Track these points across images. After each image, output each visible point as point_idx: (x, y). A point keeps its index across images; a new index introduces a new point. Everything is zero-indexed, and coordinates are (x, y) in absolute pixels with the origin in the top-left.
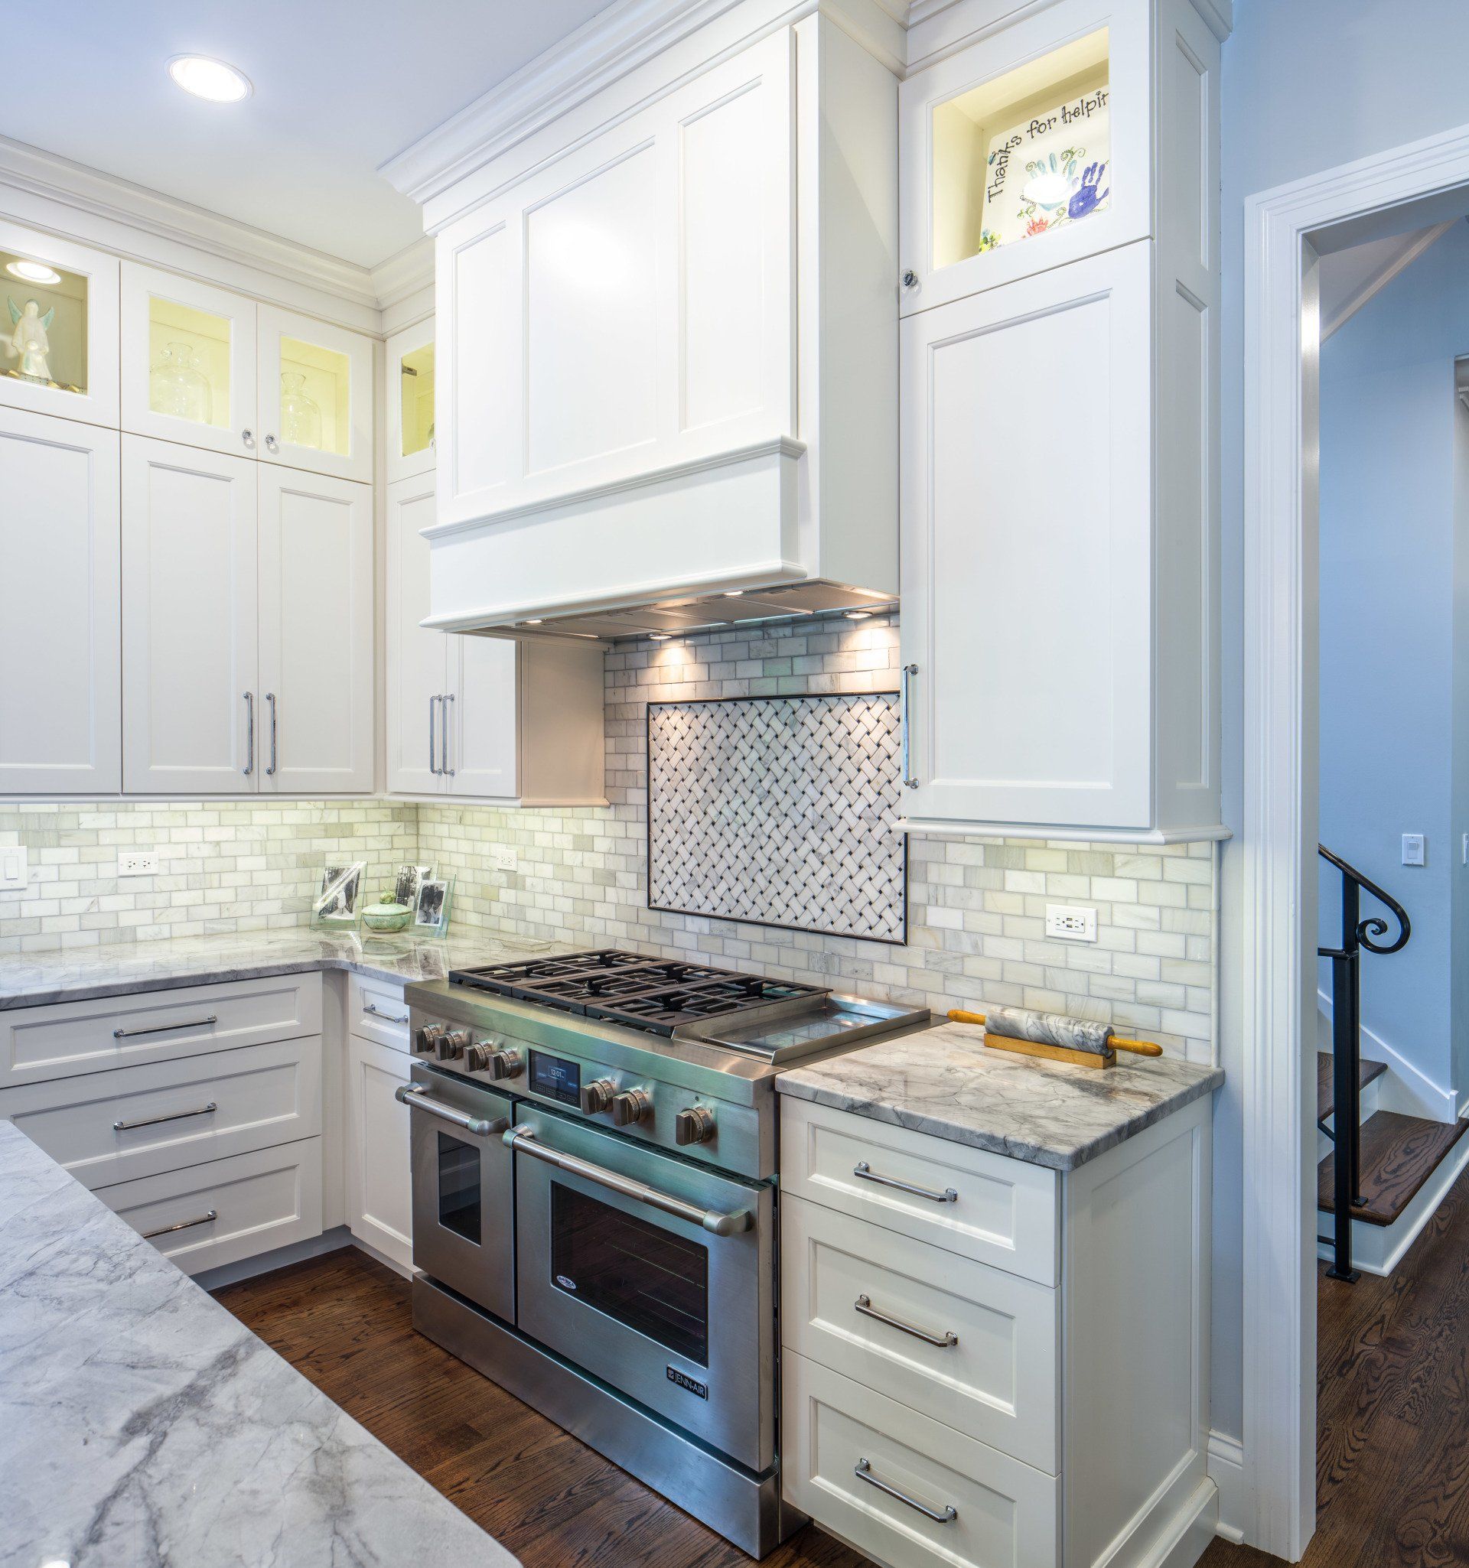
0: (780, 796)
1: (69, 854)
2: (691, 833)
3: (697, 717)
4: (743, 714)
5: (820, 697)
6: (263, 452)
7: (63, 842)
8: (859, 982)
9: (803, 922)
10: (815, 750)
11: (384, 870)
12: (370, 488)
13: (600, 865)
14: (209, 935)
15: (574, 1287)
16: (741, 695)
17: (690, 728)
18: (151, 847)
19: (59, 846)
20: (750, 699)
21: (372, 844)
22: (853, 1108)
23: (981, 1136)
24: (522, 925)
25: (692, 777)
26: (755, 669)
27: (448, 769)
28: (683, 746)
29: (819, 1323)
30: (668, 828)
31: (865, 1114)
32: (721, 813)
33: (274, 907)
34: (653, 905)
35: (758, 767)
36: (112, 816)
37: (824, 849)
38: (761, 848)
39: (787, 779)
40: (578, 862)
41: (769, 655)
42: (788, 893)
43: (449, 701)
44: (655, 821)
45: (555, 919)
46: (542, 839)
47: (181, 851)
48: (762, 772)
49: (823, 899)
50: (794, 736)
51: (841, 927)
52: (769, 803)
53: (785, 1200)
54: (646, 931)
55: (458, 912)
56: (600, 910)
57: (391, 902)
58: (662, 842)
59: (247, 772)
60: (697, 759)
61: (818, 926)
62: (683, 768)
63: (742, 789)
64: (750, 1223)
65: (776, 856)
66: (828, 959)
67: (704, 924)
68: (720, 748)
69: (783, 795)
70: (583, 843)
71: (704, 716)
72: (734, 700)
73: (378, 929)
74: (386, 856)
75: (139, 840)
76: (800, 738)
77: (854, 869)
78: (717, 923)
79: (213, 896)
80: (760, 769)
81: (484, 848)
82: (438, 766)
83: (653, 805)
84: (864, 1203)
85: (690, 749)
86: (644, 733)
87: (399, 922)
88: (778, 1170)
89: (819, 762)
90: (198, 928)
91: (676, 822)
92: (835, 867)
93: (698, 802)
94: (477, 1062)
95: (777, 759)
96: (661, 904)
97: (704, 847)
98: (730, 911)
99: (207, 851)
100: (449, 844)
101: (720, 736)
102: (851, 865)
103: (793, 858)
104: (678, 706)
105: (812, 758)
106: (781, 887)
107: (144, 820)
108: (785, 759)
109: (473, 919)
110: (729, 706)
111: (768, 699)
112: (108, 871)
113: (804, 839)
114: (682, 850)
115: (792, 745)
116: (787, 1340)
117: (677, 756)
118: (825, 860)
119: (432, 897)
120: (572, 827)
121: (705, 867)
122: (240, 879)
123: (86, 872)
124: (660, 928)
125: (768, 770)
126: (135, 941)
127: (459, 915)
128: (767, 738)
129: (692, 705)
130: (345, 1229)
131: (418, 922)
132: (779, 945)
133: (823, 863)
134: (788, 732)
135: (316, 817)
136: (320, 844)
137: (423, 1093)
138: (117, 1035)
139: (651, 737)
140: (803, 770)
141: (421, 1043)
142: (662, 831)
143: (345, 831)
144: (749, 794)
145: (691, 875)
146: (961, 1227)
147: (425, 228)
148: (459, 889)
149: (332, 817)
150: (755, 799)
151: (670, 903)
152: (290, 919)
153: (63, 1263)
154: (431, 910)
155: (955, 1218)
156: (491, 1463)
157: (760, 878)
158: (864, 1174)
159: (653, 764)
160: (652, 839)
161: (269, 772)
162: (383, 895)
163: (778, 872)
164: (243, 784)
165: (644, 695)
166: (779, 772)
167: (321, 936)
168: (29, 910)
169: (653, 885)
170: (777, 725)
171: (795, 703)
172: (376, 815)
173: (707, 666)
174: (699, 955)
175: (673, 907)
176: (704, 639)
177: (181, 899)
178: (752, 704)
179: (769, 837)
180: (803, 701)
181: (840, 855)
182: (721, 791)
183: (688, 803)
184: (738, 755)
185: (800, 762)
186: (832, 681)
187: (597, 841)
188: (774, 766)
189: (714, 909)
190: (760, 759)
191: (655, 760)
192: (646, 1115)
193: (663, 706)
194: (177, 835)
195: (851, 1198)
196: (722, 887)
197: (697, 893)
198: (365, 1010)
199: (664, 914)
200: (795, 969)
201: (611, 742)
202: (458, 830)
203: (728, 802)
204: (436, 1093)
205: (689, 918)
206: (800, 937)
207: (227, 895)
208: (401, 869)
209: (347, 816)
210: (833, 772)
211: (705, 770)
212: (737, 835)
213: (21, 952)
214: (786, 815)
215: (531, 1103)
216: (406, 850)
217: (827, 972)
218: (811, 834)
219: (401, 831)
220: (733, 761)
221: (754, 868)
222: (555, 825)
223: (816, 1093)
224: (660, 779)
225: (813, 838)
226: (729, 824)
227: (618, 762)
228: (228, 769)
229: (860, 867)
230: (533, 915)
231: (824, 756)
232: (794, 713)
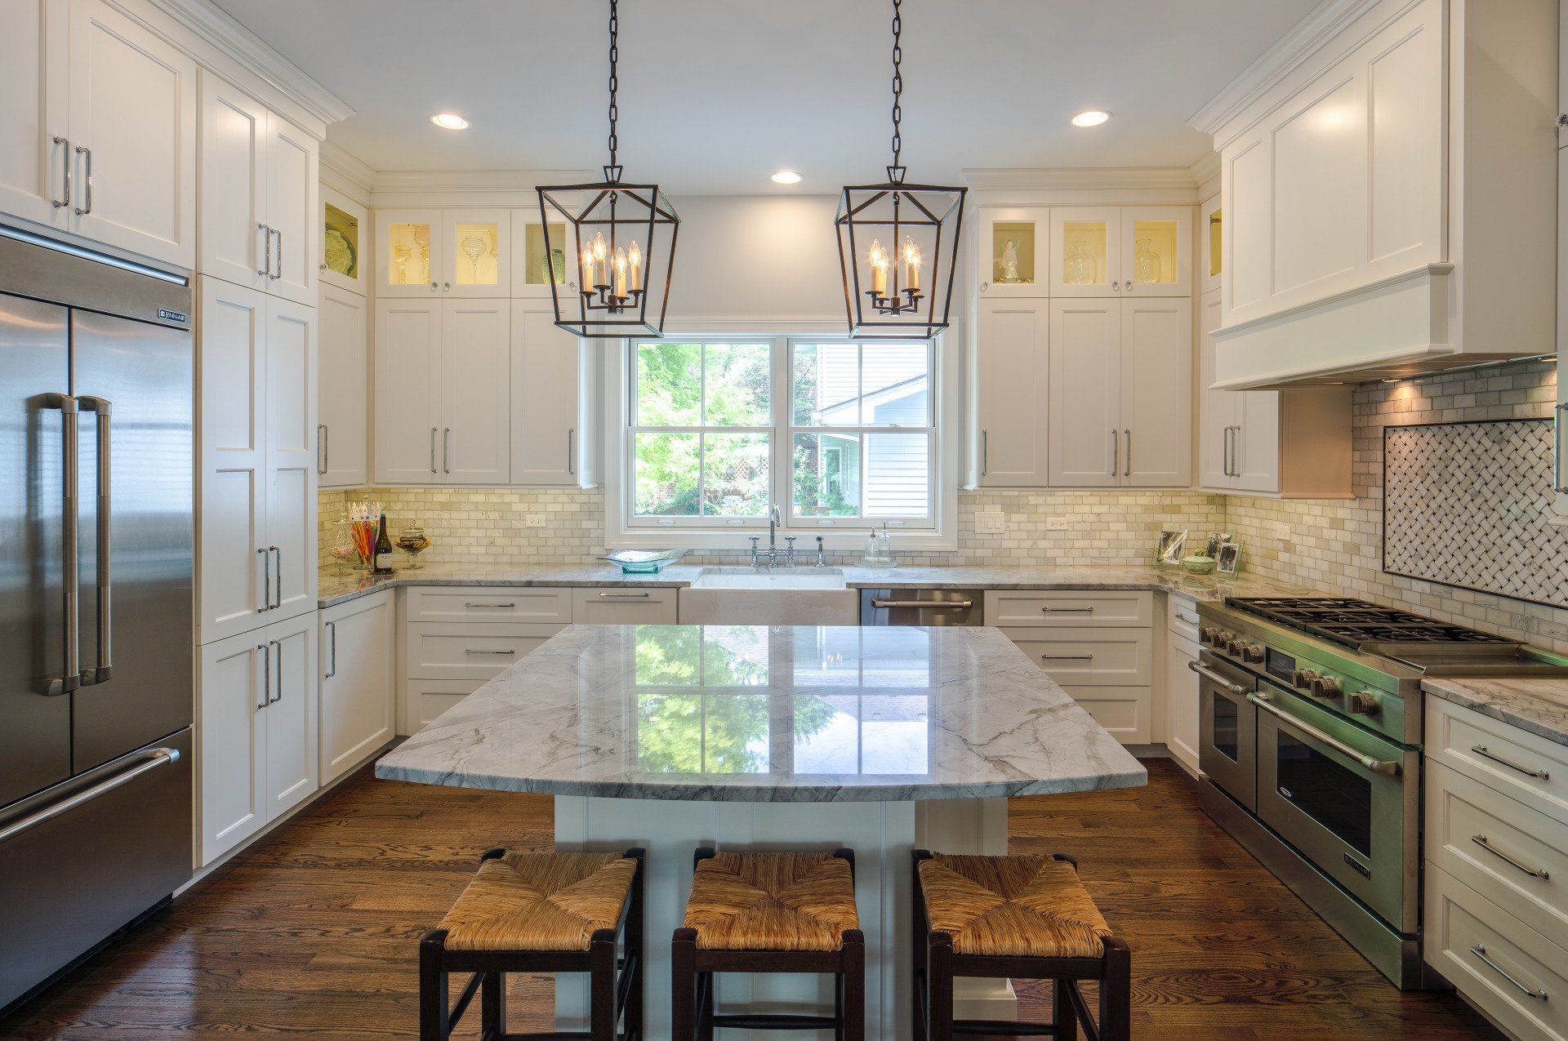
0: (1488, 495)
1: (1023, 517)
2: (1416, 520)
3: (1422, 436)
4: (1459, 434)
5: (1524, 421)
6: (1125, 292)
7: (1021, 510)
8: (1555, 641)
9: (1507, 590)
10: (1519, 461)
11: (1201, 535)
12: (1190, 300)
13: (1348, 539)
14: (1093, 566)
15: (1290, 796)
16: (1459, 420)
17: (1416, 444)
18: (1064, 515)
19: (1019, 513)
20: (1465, 423)
21: (1193, 518)
22: (1472, 707)
23: (1562, 735)
24: (1293, 577)
25: (1418, 480)
26: (1469, 400)
27: (1236, 473)
28: (1411, 457)
29: (1450, 847)
30: (1398, 516)
31: (1481, 711)
32: (1440, 506)
33: (1131, 553)
34: (1387, 570)
35: (1471, 473)
36: (1043, 498)
37: (1526, 537)
38: (1473, 533)
39: (1494, 483)
40: (1333, 537)
41: (1480, 391)
42: (1495, 568)
43: (1236, 430)
44: (1389, 510)
45: (1316, 575)
46: (1308, 520)
47: (1079, 518)
48: (1474, 478)
49: (1524, 574)
50: (1501, 450)
51: (1540, 596)
52: (1479, 500)
53: (1428, 763)
54: (1381, 588)
55: (1251, 566)
56: (1348, 571)
57: (1202, 555)
58: (1394, 525)
59: (1113, 475)
60: (1422, 467)
61: (1520, 595)
62: (1411, 473)
63: (1458, 490)
64: (1399, 772)
65: (1484, 540)
66: (1528, 620)
67: (1426, 586)
68: (1440, 459)
69: (1491, 494)
70: (1337, 524)
71: (1428, 435)
72: (1452, 424)
73: (1192, 571)
74: (1202, 527)
75: (1057, 511)
76: (1506, 452)
77: (1552, 553)
78: (1436, 587)
79: (1096, 543)
80: (1472, 475)
81: (1268, 524)
82: (1229, 471)
83: (1388, 499)
84: (1481, 771)
85: (1417, 459)
86: (1382, 448)
87: (1207, 568)
88: (1423, 741)
89: (1522, 470)
90: (1088, 562)
91: (1405, 512)
92: (1535, 551)
93: (1422, 498)
94: (1233, 650)
95: (1487, 467)
96: (1393, 569)
97: (1427, 530)
98: (1446, 578)
99: (1092, 518)
100: (1246, 521)
101: (1441, 450)
102: (1549, 550)
103: (1499, 542)
104: (1408, 428)
105: (1516, 468)
106: (1489, 563)
107: (1060, 500)
108: (1493, 468)
109: (1261, 571)
110: (1448, 429)
111: (1479, 423)
112: (1041, 527)
113: (1509, 528)
114: (1409, 532)
115: (1499, 457)
116: (1427, 855)
117: (1407, 464)
118: (1527, 545)
119: (1229, 554)
120: (1330, 513)
121: (1427, 546)
122: (1111, 535)
123: (1031, 527)
124: (1392, 586)
125: (1479, 475)
126: (1055, 565)
127: (1251, 568)
128: (1479, 451)
129: (1418, 427)
130: (1164, 745)
131: (1219, 569)
132: (1487, 606)
133: (1524, 547)
134: (1496, 448)
135: (1157, 501)
136: (1159, 517)
137: (1206, 667)
138: (1044, 610)
139: (1387, 450)
140: (1509, 476)
141: (1204, 637)
142: (1395, 518)
143: (1176, 509)
144: (1463, 493)
145: (1416, 550)
146: (1550, 798)
147: (1215, 148)
148: (1251, 550)
149: (1167, 501)
150: (1468, 497)
151: (1400, 570)
152: (1140, 561)
153: (1015, 671)
154: (1228, 562)
155: (1548, 791)
156: (1230, 880)
157: (1471, 555)
158: (1482, 752)
159: (1388, 470)
160: (1387, 523)
161: (1126, 475)
162: (1197, 551)
163: (1487, 552)
164: (1111, 482)
165: (1381, 421)
166: (1488, 478)
167: (1157, 572)
168: (1007, 544)
169: (1387, 555)
170: (1487, 443)
171: (1503, 426)
172: (1197, 500)
173: (1430, 400)
174: (1422, 609)
175: (1402, 572)
176: (1429, 380)
177: (1079, 544)
178: (1466, 427)
179: (1479, 525)
180: (1509, 424)
181: (1539, 541)
182: (1440, 491)
183: (1415, 499)
184: (1454, 464)
185: (1506, 470)
186: (1534, 409)
187: (1346, 523)
188: (1484, 473)
189: (1434, 576)
190: (1472, 467)
191: (1390, 467)
192: (1336, 694)
193: (1396, 429)
194: (1077, 509)
195: (1472, 767)
196: (1441, 560)
197: (1420, 563)
198: (1177, 616)
199: (1395, 577)
200: (1499, 626)
201: (1357, 454)
202: (1252, 512)
203: (1446, 499)
204: (1214, 668)
205: (1414, 581)
206: (1504, 602)
207: (1104, 544)
208: (1212, 535)
209: (1176, 501)
210: (1534, 479)
211: (1428, 475)
212: (1453, 523)
213: (1001, 565)
214: (1494, 510)
215: (1268, 680)
216: (1216, 523)
217: (1527, 630)
218: (1514, 525)
219: (1214, 511)
220: (1451, 469)
221: (1466, 548)
222: (1317, 510)
223: (1448, 694)
224: (1393, 481)
225: (1517, 528)
226: (1446, 515)
227: (1362, 468)
228: (1103, 473)
229: (1558, 552)
230: (1301, 571)
231: (1527, 465)
232: (1501, 433)
